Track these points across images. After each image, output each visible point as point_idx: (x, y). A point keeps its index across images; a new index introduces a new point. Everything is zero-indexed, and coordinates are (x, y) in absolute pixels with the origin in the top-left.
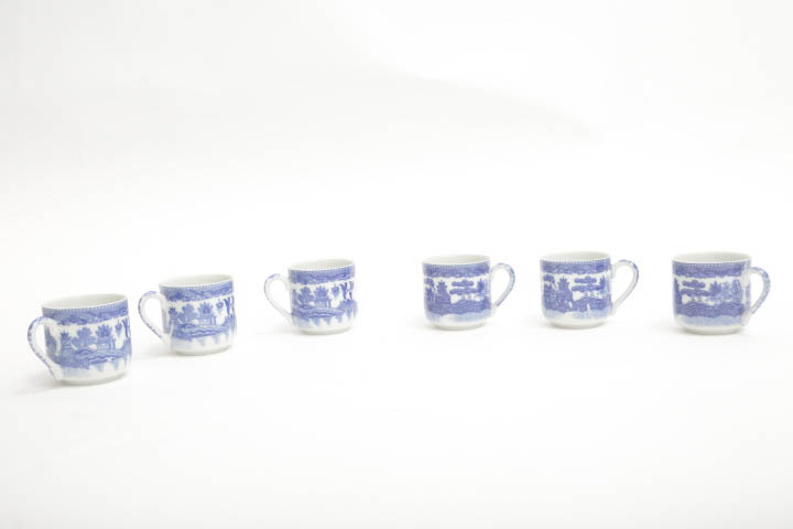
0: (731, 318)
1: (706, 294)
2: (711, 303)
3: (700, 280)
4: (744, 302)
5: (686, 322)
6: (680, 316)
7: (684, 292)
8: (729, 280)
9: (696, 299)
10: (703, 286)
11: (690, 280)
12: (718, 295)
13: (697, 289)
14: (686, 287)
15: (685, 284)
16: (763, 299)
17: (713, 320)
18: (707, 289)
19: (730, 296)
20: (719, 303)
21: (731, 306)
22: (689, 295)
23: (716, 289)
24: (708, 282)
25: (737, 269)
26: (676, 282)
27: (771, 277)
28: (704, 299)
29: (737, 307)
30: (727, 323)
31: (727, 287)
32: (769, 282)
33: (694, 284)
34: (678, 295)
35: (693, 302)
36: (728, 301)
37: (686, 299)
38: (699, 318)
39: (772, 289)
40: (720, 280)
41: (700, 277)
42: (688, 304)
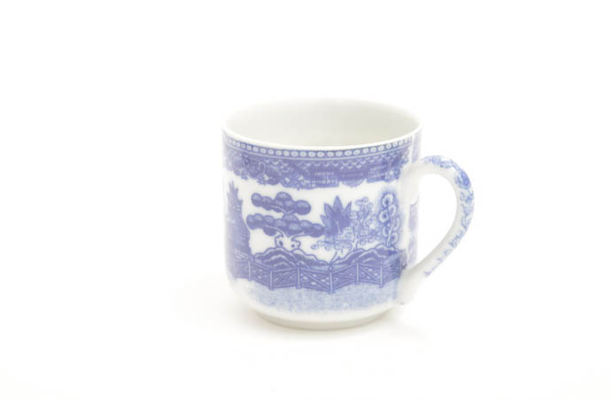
0: (374, 289)
1: (313, 231)
2: (325, 255)
3: (297, 195)
4: (403, 244)
5: (261, 300)
6: (245, 284)
7: (255, 222)
8: (369, 191)
9: (287, 243)
10: (306, 209)
11: (271, 191)
12: (345, 234)
13: (288, 217)
14: (262, 211)
15: (258, 201)
16: (453, 241)
17: (327, 298)
18: (315, 216)
19: (373, 234)
20: (344, 253)
21: (373, 259)
22: (270, 232)
23: (338, 216)
24: (318, 199)
25: (390, 162)
26: (234, 191)
27: (475, 186)
28: (307, 243)
29: (387, 262)
30: (363, 303)
31: (365, 212)
32: (469, 199)
33: (282, 202)
34: (240, 231)
35: (277, 250)
36: (367, 246)
37: (260, 242)
38: (294, 292)
39: (476, 217)
40: (348, 194)
41: (300, 186)
42: (264, 257)
